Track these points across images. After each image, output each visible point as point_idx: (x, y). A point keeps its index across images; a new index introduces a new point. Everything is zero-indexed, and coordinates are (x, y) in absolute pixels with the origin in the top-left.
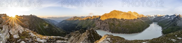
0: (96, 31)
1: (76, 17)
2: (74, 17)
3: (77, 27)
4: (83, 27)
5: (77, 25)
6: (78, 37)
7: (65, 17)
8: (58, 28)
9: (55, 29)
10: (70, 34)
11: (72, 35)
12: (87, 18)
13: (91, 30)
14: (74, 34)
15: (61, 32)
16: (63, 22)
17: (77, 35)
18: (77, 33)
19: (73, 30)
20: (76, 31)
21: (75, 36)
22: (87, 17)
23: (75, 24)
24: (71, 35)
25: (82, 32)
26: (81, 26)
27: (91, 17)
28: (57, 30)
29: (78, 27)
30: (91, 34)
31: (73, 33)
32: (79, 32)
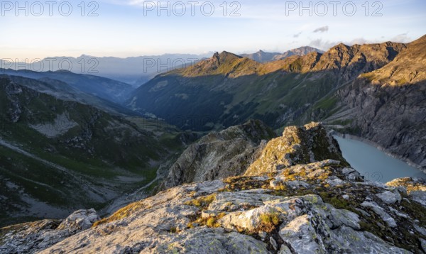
0: (335, 142)
1: (226, 53)
2: (216, 55)
3: (229, 107)
4: (260, 110)
5: (229, 99)
6: (242, 155)
7: (168, 57)
8: (137, 121)
9: (125, 126)
10: (199, 143)
11: (212, 147)
12: (293, 59)
13: (312, 130)
14: (219, 142)
15: (160, 134)
16: (159, 85)
17: (232, 146)
18: (232, 136)
19: (209, 124)
20: (230, 129)
21: (222, 149)
23: (223, 92)
24: (205, 146)
25: (254, 133)
26: (252, 105)
27: (319, 55)
28: (135, 127)
29: (236, 108)
30: (306, 152)
31: (213, 136)
32: (240, 131)
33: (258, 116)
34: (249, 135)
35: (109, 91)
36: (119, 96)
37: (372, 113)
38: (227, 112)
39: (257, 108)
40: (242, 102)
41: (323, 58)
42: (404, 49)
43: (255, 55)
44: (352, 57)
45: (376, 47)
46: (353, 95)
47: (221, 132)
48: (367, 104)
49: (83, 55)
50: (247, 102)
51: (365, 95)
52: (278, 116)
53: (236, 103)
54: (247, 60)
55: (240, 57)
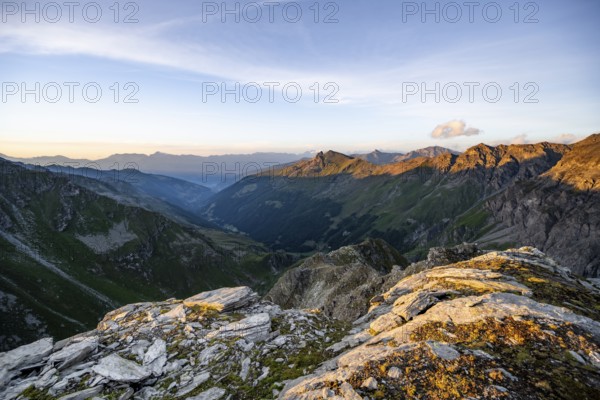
1: (332, 153)
2: (321, 155)
3: (337, 220)
4: (380, 226)
5: (337, 209)
7: (259, 156)
8: (213, 234)
9: (197, 241)
10: (299, 269)
11: (318, 275)
12: (420, 162)
14: (328, 268)
15: (241, 254)
16: (245, 190)
17: (347, 275)
18: (346, 260)
19: (310, 243)
20: (342, 250)
21: (332, 279)
22: (415, 154)
23: (328, 200)
24: (308, 272)
26: (370, 219)
27: (454, 157)
28: (210, 244)
29: (346, 221)
31: (319, 259)
32: (356, 253)
33: (376, 234)
34: (368, 259)
35: (182, 195)
36: (192, 202)
37: (541, 233)
38: (334, 227)
39: (376, 222)
40: (354, 215)
41: (459, 161)
42: (567, 151)
43: (370, 155)
44: (498, 160)
45: (528, 148)
46: (508, 208)
47: (330, 254)
48: (531, 221)
49: (158, 153)
50: (361, 215)
51: (526, 209)
52: (405, 234)
53: (346, 215)
54: (359, 161)
55: (351, 158)
